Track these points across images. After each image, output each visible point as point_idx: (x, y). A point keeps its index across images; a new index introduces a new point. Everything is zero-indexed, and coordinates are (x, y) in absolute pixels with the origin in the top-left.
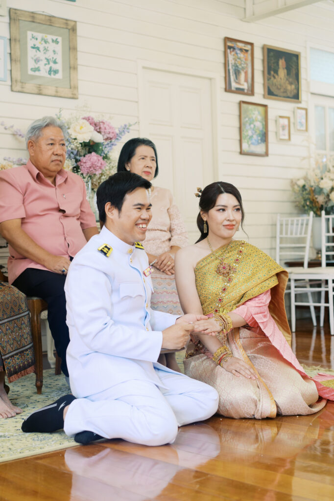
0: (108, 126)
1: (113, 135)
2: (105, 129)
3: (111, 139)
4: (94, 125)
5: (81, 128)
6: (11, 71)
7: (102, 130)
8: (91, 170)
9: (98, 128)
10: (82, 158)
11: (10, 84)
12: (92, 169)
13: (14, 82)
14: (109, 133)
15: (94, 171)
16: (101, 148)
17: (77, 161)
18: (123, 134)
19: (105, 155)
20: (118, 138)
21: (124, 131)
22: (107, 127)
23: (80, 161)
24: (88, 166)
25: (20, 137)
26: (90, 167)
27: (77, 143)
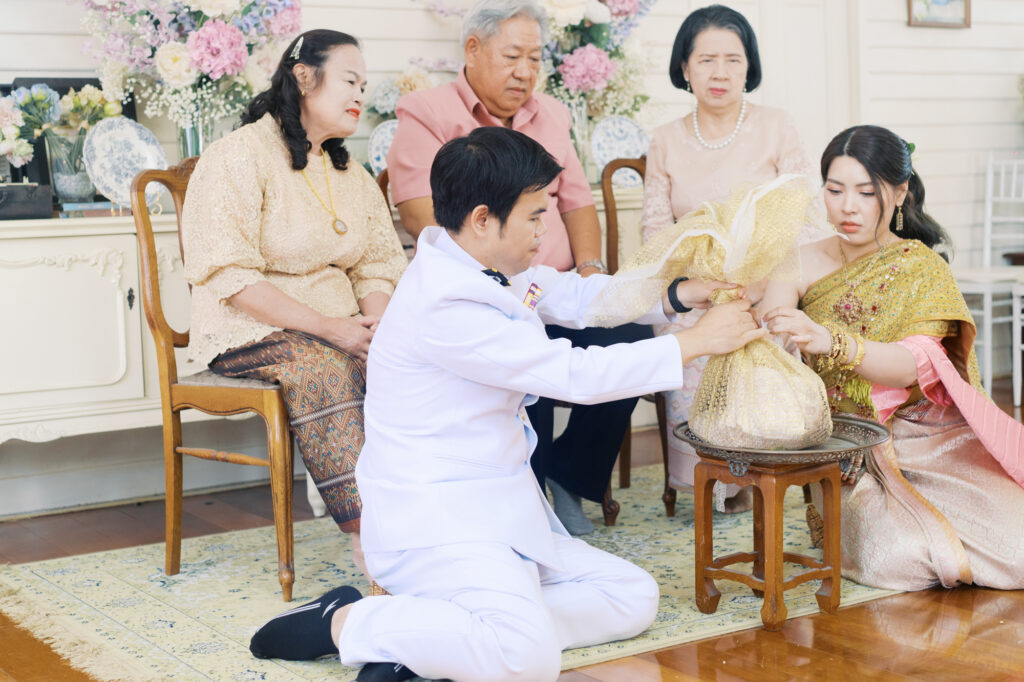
1: (632, 4)
3: (627, 13)
8: (584, 81)
10: (566, 58)
12: (587, 79)
14: (623, 1)
15: (591, 83)
16: (605, 34)
17: (556, 63)
19: (613, 49)
23: (562, 63)
24: (579, 74)
25: (442, 16)
26: (584, 76)
27: (555, 27)
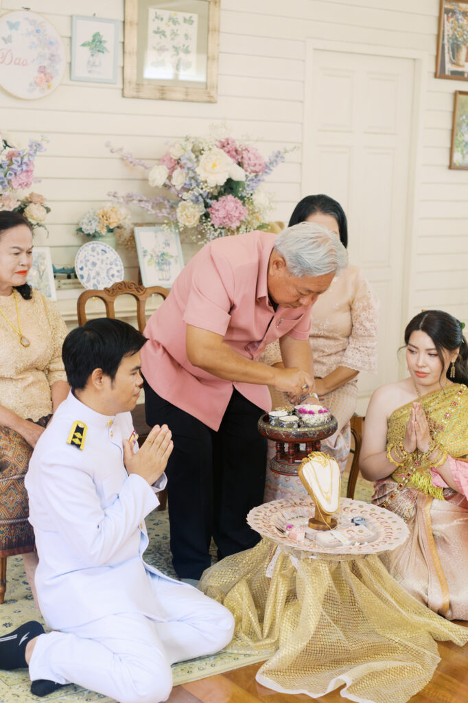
0: (254, 154)
1: (260, 168)
2: (250, 159)
4: (234, 153)
5: (214, 165)
6: (123, 68)
7: (246, 162)
8: (225, 221)
9: (239, 157)
10: (214, 203)
11: (121, 86)
12: (227, 220)
13: (127, 85)
14: (255, 165)
15: (229, 223)
16: (241, 188)
17: (207, 206)
18: (275, 164)
19: (246, 199)
20: (267, 170)
21: (276, 161)
22: (252, 157)
23: (211, 206)
24: (221, 216)
26: (224, 218)
27: (206, 187)
